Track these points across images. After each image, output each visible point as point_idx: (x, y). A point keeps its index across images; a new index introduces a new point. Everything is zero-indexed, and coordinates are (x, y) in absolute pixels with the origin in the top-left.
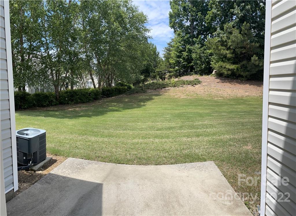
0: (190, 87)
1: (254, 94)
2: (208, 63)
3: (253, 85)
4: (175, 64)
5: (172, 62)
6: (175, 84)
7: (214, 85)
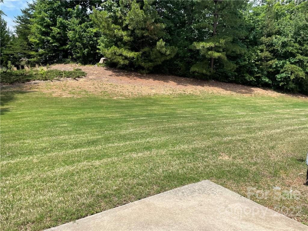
0: (70, 81)
1: (162, 92)
2: (94, 47)
3: (158, 80)
4: (38, 44)
5: (34, 40)
6: (46, 76)
7: (106, 79)
